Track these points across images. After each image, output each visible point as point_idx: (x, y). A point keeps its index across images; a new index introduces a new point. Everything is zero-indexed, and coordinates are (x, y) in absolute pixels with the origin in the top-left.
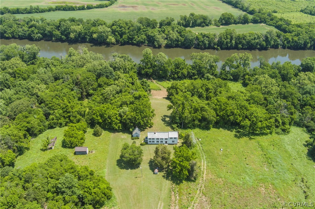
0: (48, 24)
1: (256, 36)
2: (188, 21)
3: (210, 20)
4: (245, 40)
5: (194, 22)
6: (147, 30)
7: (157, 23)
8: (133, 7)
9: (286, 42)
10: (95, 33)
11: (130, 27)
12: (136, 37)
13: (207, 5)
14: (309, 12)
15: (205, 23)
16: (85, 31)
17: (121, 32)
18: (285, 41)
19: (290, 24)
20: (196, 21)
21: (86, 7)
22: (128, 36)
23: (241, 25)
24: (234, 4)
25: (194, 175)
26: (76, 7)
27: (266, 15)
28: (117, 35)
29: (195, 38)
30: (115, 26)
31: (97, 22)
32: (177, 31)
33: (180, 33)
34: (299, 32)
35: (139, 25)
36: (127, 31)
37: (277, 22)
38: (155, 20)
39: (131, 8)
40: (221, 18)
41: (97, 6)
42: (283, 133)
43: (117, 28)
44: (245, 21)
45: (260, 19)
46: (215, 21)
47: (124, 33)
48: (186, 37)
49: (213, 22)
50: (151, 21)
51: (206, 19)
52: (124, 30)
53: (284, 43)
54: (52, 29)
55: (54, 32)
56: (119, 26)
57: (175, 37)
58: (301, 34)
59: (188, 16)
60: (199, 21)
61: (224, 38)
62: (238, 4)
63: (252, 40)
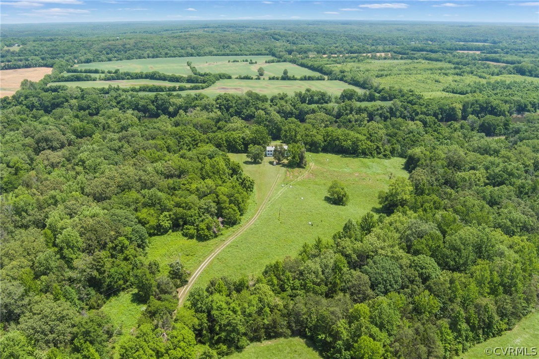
0: (141, 98)
1: (379, 107)
2: (303, 97)
3: (329, 97)
4: (367, 111)
5: (311, 99)
6: (257, 104)
7: (268, 99)
8: (236, 89)
9: (414, 114)
10: (198, 106)
11: (237, 100)
12: (245, 111)
13: (329, 87)
14: (452, 90)
15: (323, 100)
16: (186, 105)
17: (228, 105)
18: (412, 113)
19: (421, 98)
20: (312, 97)
21: (177, 88)
22: (235, 110)
23: (367, 102)
24: (362, 84)
25: (304, 162)
26: (165, 88)
27: (397, 92)
28: (223, 109)
29: (310, 109)
30: (220, 100)
31: (198, 96)
32: (291, 104)
33: (294, 106)
34: (428, 103)
35: (247, 98)
36: (234, 105)
37: (408, 98)
38: (265, 96)
39: (235, 90)
40: (342, 95)
41: (191, 87)
42: (384, 157)
43: (223, 101)
44: (371, 98)
45: (389, 96)
46: (336, 98)
47: (231, 107)
48: (301, 109)
49: (333, 100)
50: (261, 97)
51: (325, 96)
52: (231, 104)
53: (412, 116)
54: (147, 103)
55: (149, 107)
56: (225, 100)
57: (289, 109)
58: (430, 106)
59: (303, 92)
60: (316, 98)
61: (343, 110)
62: (366, 84)
63: (375, 111)
